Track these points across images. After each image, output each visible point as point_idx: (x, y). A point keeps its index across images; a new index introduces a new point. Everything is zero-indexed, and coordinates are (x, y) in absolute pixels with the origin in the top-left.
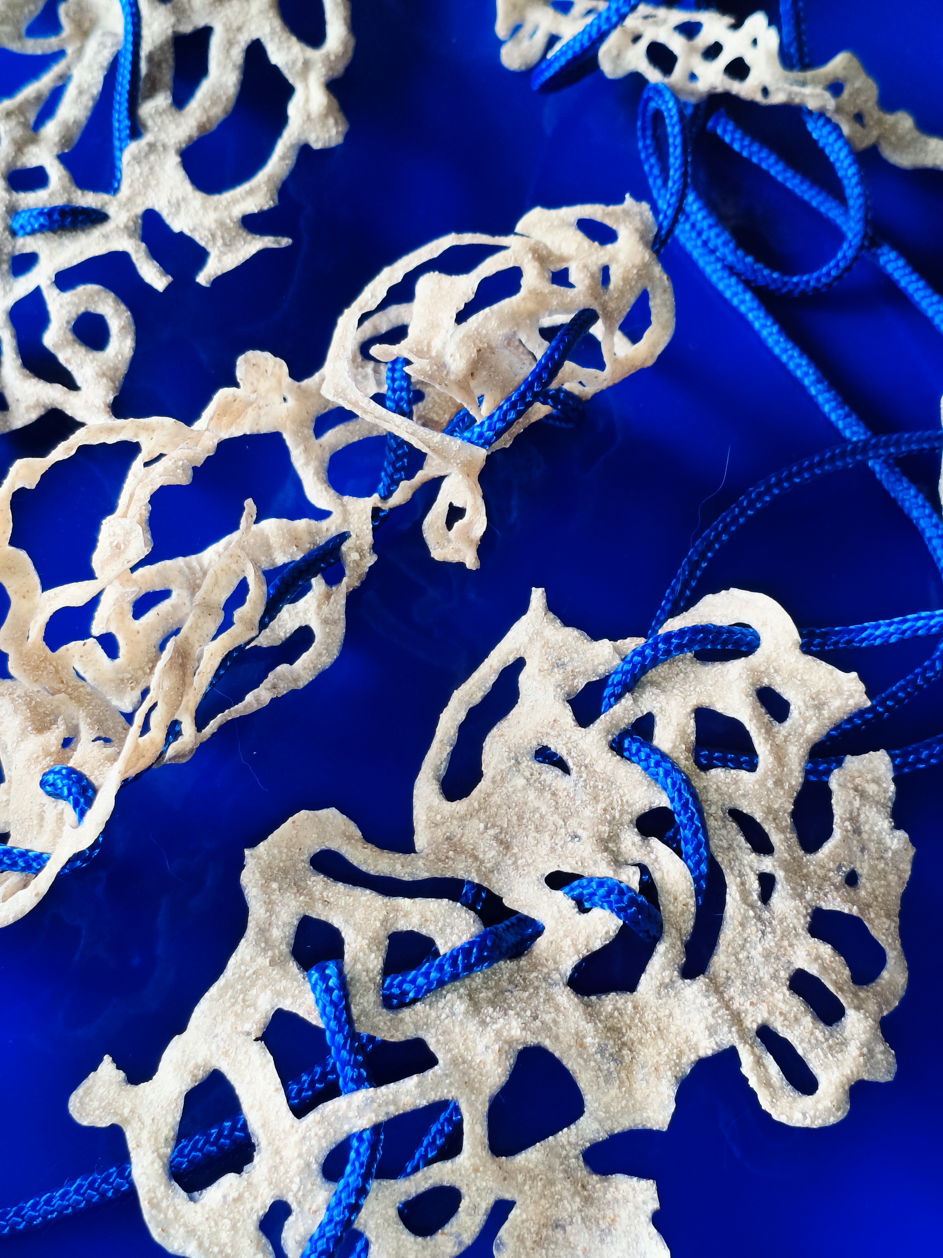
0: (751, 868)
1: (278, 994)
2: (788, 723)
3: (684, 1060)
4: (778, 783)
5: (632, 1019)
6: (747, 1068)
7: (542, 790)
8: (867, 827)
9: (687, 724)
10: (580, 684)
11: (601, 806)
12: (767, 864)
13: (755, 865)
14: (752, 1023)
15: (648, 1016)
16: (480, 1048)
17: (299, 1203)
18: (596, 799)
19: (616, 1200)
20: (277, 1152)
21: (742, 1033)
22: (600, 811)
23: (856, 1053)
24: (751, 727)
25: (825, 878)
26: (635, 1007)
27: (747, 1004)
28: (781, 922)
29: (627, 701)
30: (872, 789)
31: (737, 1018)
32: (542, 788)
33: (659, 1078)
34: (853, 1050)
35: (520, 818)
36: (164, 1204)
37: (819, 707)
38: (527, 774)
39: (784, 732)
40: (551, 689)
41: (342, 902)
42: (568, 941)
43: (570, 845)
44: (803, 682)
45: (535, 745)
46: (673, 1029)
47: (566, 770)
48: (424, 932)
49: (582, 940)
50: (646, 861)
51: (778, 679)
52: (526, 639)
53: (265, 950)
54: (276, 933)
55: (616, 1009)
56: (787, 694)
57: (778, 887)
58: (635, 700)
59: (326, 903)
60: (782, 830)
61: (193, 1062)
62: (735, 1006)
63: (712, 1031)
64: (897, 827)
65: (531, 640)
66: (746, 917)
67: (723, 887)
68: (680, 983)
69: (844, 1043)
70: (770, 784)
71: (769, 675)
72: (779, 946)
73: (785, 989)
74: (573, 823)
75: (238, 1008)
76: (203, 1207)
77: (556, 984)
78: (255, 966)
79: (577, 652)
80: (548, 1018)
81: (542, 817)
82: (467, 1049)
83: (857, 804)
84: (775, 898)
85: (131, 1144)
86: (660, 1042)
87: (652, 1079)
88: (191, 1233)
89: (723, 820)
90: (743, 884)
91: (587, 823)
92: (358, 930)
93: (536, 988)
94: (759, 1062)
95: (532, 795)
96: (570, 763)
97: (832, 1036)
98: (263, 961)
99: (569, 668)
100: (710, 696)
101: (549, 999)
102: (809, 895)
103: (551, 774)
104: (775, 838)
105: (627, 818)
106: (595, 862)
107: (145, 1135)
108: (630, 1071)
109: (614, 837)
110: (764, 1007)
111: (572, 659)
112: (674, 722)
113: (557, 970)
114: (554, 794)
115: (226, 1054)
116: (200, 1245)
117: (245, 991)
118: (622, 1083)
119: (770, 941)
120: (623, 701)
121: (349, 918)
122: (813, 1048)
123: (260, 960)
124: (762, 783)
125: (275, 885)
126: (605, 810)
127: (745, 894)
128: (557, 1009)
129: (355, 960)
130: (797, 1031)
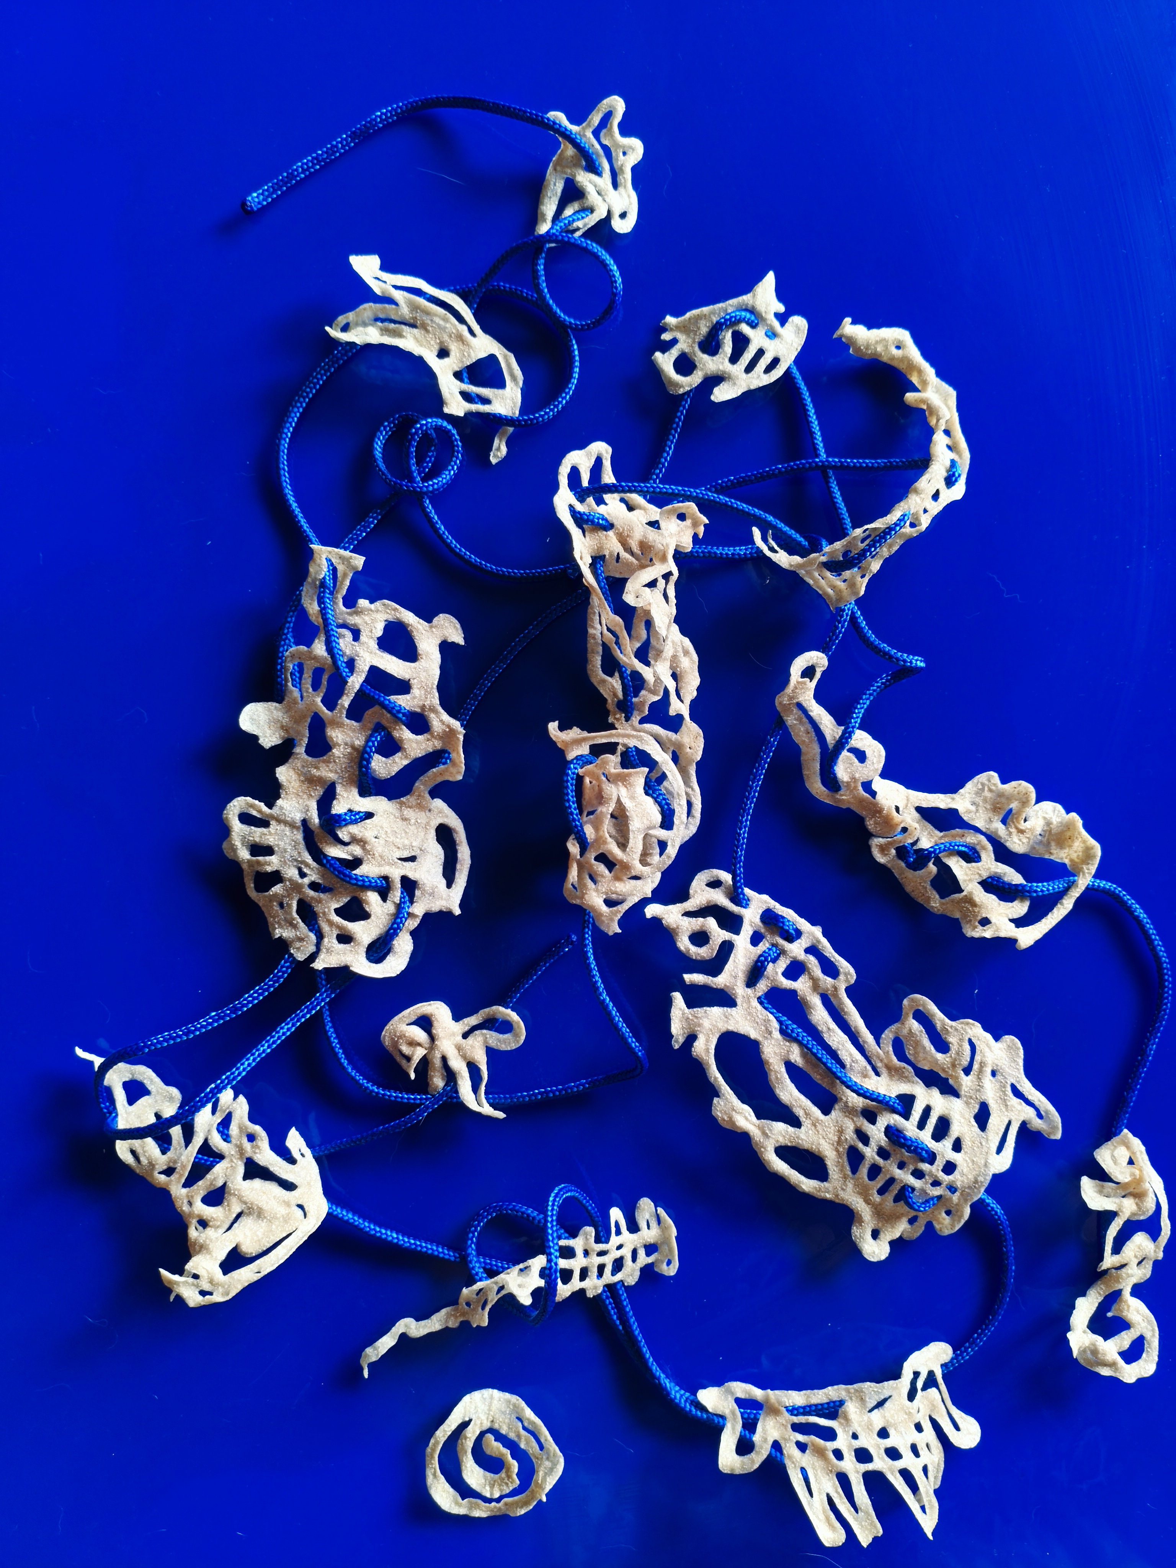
0: (310, 875)
1: (415, 698)
2: (335, 936)
3: (284, 793)
4: (324, 913)
5: (309, 791)
6: (262, 805)
7: (404, 846)
8: (290, 928)
9: (369, 907)
10: (418, 893)
11: (377, 855)
12: (306, 881)
13: (310, 877)
14: (273, 823)
15: (305, 796)
16: (339, 735)
17: (353, 645)
18: (381, 857)
19: (274, 734)
20: (371, 653)
21: (272, 817)
22: (375, 852)
23: (237, 843)
24: (345, 923)
25: (288, 896)
26: (311, 795)
27: (278, 828)
28: (289, 865)
29: (397, 900)
30: (298, 944)
31: (279, 821)
32: (405, 848)
33: (287, 780)
34: (238, 843)
35: (406, 832)
36: (393, 612)
37: (328, 950)
38: (414, 849)
39: (334, 931)
40: (426, 882)
41: (424, 745)
42: (345, 795)
43: (376, 833)
44: (338, 954)
45: (418, 859)
46: (294, 799)
47: (401, 859)
48: (391, 758)
49: (341, 800)
50: (346, 848)
51: (348, 948)
52: (451, 895)
53: (430, 706)
54: (432, 715)
55: (316, 789)
56: (342, 946)
57: (298, 876)
58: (395, 903)
59: (428, 740)
60: (312, 898)
61: (424, 657)
62: (282, 824)
63: (281, 808)
64: (280, 938)
65: (449, 896)
66: (300, 856)
67: (314, 860)
68: (304, 815)
69: (243, 844)
70: (326, 910)
71: (353, 947)
72: (284, 857)
73: (272, 844)
74: (382, 841)
75: (424, 684)
76: (381, 621)
77: (338, 779)
78: (429, 699)
79: (429, 903)
80: (331, 765)
81: (397, 837)
82: (343, 731)
83: (298, 933)
84: (297, 872)
85: (421, 621)
86: (295, 791)
87: (289, 778)
88: (377, 611)
89: (333, 885)
90: (310, 868)
91: (376, 844)
92: (410, 740)
93: (342, 771)
94: (260, 811)
95: (407, 842)
96: (399, 862)
97: (248, 842)
98: (427, 703)
99: (427, 895)
100: (368, 923)
101: (336, 772)
102: (288, 883)
103: (406, 854)
104: (312, 893)
105: (365, 858)
106: (360, 832)
107: (420, 627)
108: (298, 774)
109: (364, 848)
110: (273, 831)
111: (429, 900)
112: (374, 905)
113: (341, 783)
114: (398, 848)
115: (415, 668)
116: (371, 610)
117: (426, 691)
118: (298, 769)
119: (288, 856)
120: (399, 899)
121: (417, 742)
122: (250, 833)
123: (429, 702)
124: (329, 908)
125: (447, 730)
126: (374, 855)
127: (307, 865)
128: (331, 771)
129: (401, 729)
130: (258, 834)
